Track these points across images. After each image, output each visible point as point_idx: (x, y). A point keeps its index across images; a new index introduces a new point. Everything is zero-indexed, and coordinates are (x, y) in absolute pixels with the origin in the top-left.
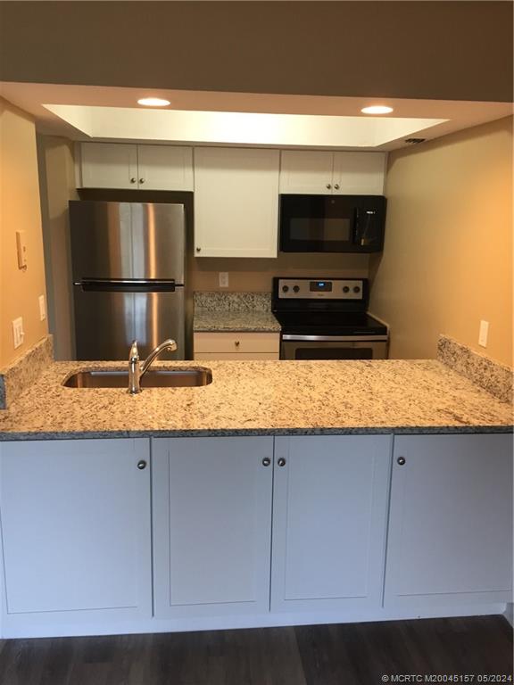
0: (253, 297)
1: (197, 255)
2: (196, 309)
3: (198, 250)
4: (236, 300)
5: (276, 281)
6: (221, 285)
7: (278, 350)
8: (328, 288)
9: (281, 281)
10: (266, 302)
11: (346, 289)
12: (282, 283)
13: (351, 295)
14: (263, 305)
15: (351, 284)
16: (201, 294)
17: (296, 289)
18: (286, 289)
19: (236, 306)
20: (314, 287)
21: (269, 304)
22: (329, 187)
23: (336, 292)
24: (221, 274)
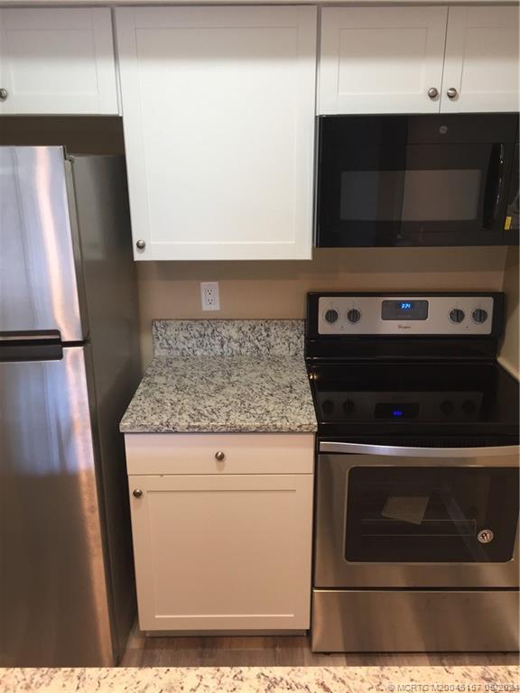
0: (267, 330)
1: (138, 256)
2: (157, 354)
3: (141, 247)
4: (235, 336)
5: (312, 300)
6: (206, 307)
7: (311, 469)
8: (420, 313)
9: (322, 300)
10: (295, 340)
11: (457, 316)
12: (325, 304)
13: (468, 327)
14: (289, 344)
15: (468, 305)
16: (165, 326)
17: (354, 316)
18: (332, 316)
19: (235, 346)
20: (391, 312)
21: (300, 343)
22: (434, 95)
23: (437, 320)
24: (204, 285)
